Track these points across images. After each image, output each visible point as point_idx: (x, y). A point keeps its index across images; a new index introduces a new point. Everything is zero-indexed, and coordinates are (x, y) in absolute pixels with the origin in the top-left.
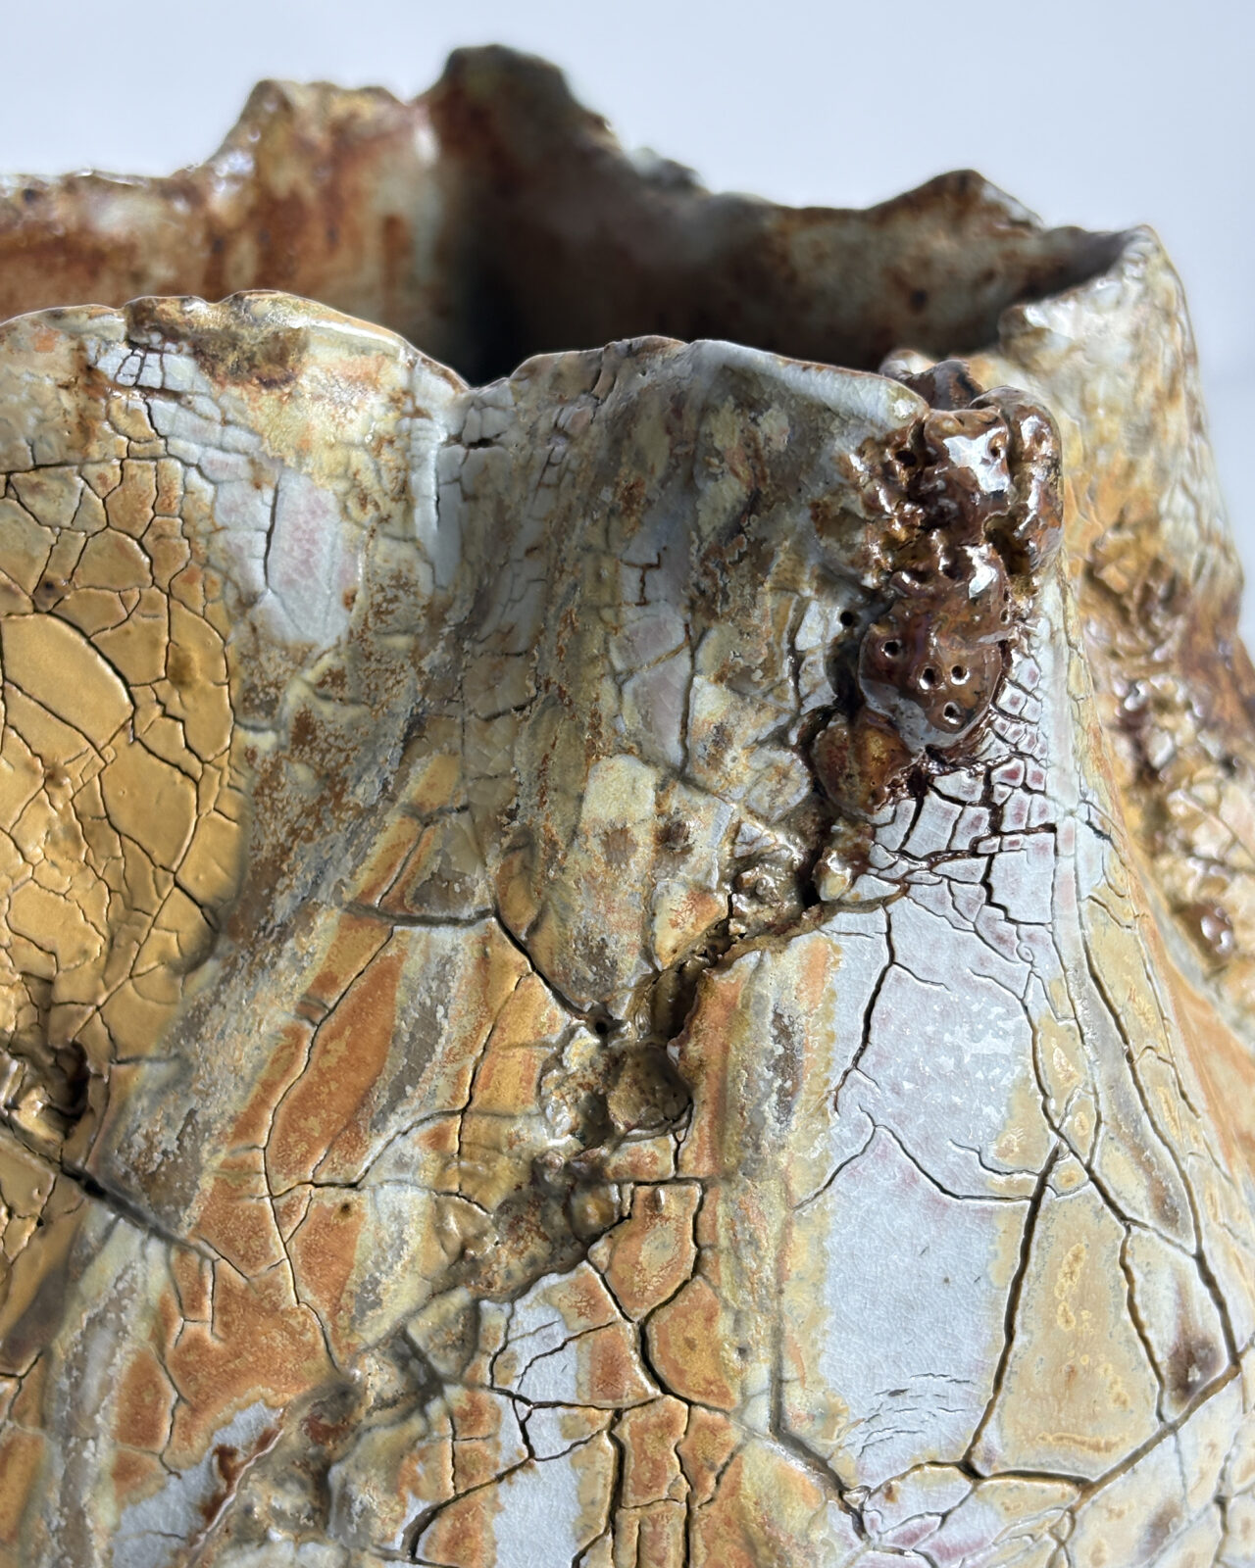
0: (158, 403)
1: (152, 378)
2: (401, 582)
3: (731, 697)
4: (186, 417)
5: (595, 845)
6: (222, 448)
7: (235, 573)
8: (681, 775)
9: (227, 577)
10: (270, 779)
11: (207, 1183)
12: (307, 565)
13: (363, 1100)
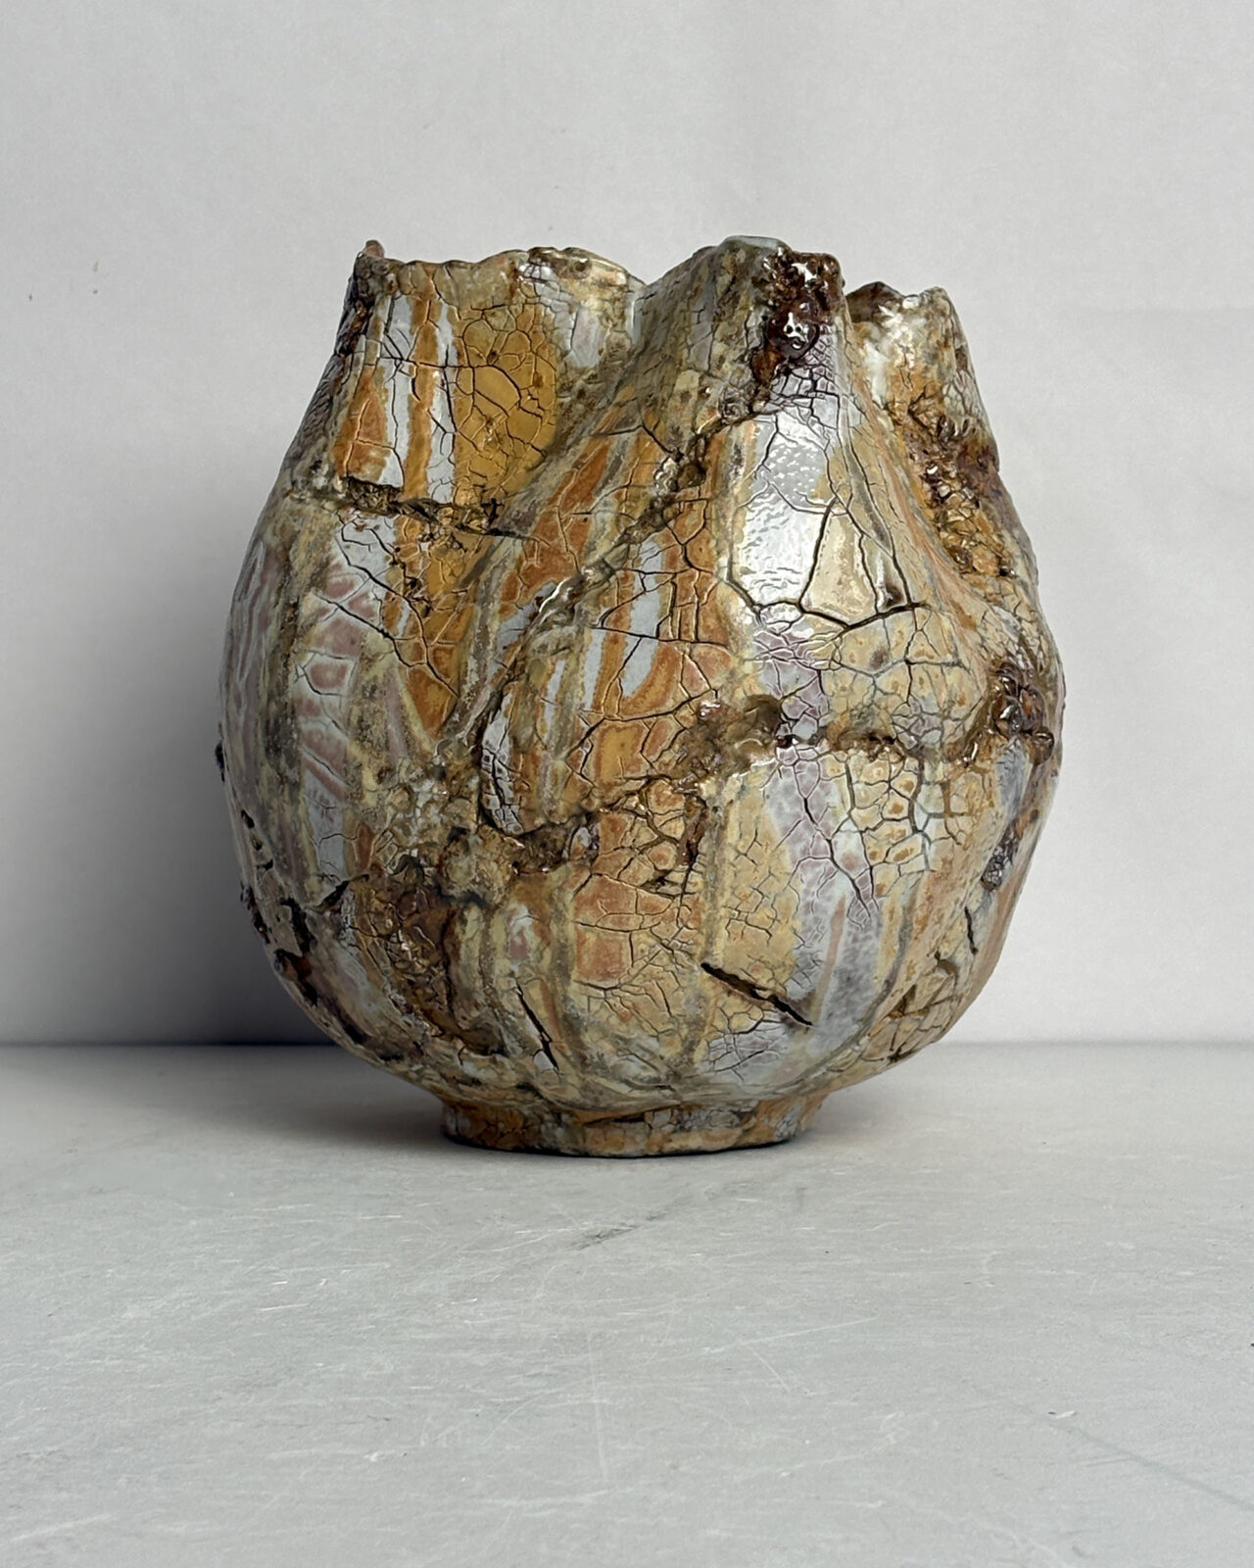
0: (538, 284)
1: (536, 274)
2: (620, 346)
3: (725, 346)
4: (547, 289)
5: (678, 398)
6: (559, 300)
7: (560, 345)
8: (708, 374)
9: (557, 346)
10: (569, 409)
11: (538, 519)
12: (586, 341)
13: (593, 487)
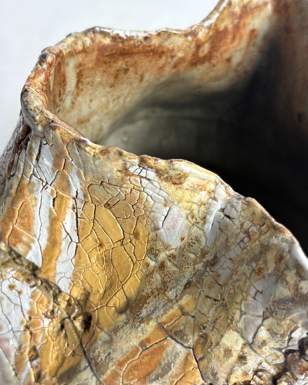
0: (144, 180)
1: (143, 174)
2: (197, 240)
3: (270, 336)
4: (150, 185)
5: (222, 350)
6: (158, 194)
7: (155, 222)
8: (250, 345)
10: (150, 275)
11: (109, 372)
12: (174, 227)
13: (149, 374)
